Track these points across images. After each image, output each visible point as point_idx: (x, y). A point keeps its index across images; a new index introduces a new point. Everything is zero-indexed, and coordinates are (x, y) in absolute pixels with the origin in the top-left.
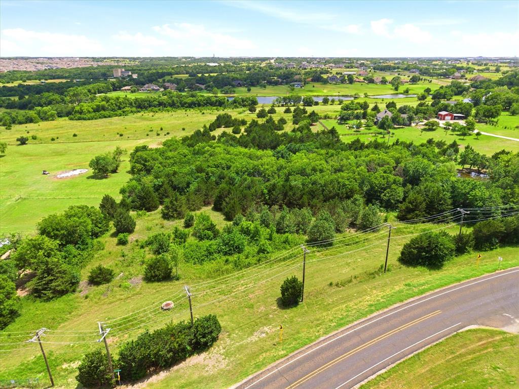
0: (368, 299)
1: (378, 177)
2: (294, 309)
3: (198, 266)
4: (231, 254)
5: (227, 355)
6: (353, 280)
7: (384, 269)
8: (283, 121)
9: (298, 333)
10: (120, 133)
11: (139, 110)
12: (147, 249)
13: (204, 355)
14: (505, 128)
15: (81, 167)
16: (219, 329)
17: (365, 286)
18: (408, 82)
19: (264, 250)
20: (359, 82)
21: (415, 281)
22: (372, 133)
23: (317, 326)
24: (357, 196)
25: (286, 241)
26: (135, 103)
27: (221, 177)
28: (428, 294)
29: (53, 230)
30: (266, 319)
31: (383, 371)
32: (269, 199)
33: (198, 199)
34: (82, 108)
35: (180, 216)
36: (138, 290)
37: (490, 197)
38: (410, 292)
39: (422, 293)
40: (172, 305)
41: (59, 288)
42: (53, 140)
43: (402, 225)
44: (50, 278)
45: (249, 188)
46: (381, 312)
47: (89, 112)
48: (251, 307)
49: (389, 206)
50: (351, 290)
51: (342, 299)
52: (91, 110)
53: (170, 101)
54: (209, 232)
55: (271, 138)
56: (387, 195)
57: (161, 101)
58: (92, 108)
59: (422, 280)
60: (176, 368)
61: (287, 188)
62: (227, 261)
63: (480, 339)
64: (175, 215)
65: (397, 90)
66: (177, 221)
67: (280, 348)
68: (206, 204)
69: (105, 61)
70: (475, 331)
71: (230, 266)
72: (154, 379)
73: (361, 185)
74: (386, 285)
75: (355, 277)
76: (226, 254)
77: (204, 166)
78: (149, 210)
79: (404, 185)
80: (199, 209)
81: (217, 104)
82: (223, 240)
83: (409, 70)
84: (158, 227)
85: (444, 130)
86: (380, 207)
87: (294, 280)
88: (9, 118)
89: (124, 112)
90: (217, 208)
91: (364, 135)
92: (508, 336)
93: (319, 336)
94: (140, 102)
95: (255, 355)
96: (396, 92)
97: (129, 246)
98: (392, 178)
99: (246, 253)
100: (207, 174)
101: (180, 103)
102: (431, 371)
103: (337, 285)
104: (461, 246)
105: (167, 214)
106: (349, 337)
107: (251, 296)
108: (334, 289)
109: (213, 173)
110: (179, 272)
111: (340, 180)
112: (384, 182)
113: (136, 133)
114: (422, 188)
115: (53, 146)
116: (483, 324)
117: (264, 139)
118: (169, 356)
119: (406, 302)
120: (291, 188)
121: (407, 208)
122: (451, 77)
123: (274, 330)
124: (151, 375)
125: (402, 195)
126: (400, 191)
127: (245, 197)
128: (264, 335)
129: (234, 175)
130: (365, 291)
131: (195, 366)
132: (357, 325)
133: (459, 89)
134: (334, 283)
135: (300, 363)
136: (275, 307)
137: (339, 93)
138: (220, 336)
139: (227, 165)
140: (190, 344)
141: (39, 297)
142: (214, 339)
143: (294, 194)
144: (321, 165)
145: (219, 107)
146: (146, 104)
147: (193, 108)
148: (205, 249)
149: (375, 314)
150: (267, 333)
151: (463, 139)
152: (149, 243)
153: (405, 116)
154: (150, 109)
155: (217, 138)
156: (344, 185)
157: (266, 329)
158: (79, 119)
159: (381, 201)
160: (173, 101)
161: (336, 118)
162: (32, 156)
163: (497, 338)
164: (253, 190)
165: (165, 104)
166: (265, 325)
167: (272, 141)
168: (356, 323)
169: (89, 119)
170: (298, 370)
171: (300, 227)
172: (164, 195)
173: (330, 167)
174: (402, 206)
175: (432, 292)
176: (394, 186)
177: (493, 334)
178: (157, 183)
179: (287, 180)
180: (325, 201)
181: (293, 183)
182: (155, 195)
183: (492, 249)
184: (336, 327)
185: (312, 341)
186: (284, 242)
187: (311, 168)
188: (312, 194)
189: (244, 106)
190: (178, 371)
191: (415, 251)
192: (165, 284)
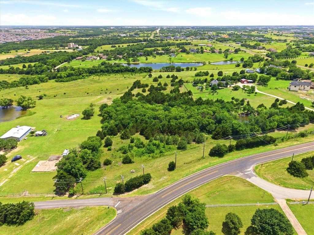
0: (196, 168)
1: (205, 121)
2: (173, 171)
3: (140, 158)
4: (150, 153)
5: (154, 184)
6: (192, 162)
7: (203, 158)
8: (166, 85)
9: (174, 178)
10: (87, 92)
11: (90, 74)
12: (120, 152)
13: (147, 185)
14: (270, 89)
15: (76, 113)
16: (151, 177)
17: (196, 164)
18: (233, 52)
19: (162, 152)
20: (207, 52)
21: (213, 162)
22: (208, 92)
23: (180, 176)
24: (196, 129)
25: (170, 148)
26: (88, 71)
27: (142, 120)
28: (215, 166)
29: (89, 147)
30: (164, 175)
31: (198, 187)
32: (162, 130)
33: (134, 130)
34: (61, 75)
35: (128, 138)
36: (121, 167)
37: (245, 130)
38: (210, 165)
39: (214, 165)
40: (134, 171)
41: (96, 167)
42: (55, 96)
43: (213, 141)
44: (93, 163)
45: (154, 125)
46: (199, 171)
47: (65, 77)
48: (159, 171)
49: (209, 132)
50: (191, 165)
51: (188, 168)
52: (66, 76)
53: (106, 70)
54: (142, 145)
55: (161, 97)
56: (209, 128)
57: (101, 70)
58: (66, 75)
59: (215, 161)
60: (140, 188)
61: (170, 125)
62: (149, 156)
63: (227, 178)
64: (126, 138)
65: (227, 58)
66: (127, 140)
67: (169, 182)
68: (137, 132)
69: (56, 31)
70: (227, 176)
71: (151, 158)
72: (134, 191)
73: (199, 124)
74: (203, 163)
75: (193, 161)
76: (148, 153)
77: (134, 115)
78: (115, 135)
79: (215, 124)
80: (134, 134)
81: (131, 71)
82: (147, 149)
83: (236, 42)
84: (120, 143)
85: (242, 90)
86: (206, 132)
87: (173, 162)
88: (25, 82)
89: (83, 76)
90: (141, 134)
91: (204, 94)
92: (236, 177)
93: (180, 179)
94: (91, 70)
95: (162, 184)
96: (226, 59)
97: (112, 151)
98: (211, 120)
99: (156, 153)
100: (136, 118)
101: (112, 70)
102: (211, 187)
103: (187, 163)
104: (231, 149)
105: (123, 137)
106: (189, 179)
107: (159, 167)
108: (186, 165)
109: (138, 118)
110: (134, 160)
111: (190, 122)
112: (207, 123)
113: (94, 92)
114: (221, 126)
115: (56, 100)
116: (229, 174)
117: (158, 97)
118: (138, 184)
119: (208, 168)
120: (171, 125)
121: (215, 134)
122: (257, 48)
123: (167, 177)
124: (133, 190)
125: (214, 128)
126: (214, 126)
127: (153, 130)
128: (164, 179)
129: (147, 119)
130: (196, 165)
131: (145, 187)
132: (192, 175)
133: (258, 59)
134: (186, 163)
135: (175, 186)
136: (167, 171)
137: (195, 61)
138: (151, 179)
139: (144, 114)
140: (143, 181)
141: (90, 170)
142: (150, 180)
143: (172, 128)
144: (183, 115)
145: (132, 73)
146: (94, 71)
147: (118, 73)
148: (141, 152)
149: (198, 172)
150: (165, 178)
151: (249, 96)
152: (120, 150)
153: (224, 82)
154: (96, 74)
155: (135, 95)
156: (192, 124)
157: (164, 177)
158: (61, 81)
159: (206, 130)
160: (108, 70)
161: (192, 82)
162: (49, 106)
163: (232, 178)
164: (156, 126)
165: (104, 71)
166: (164, 176)
167: (162, 99)
168: (191, 175)
169: (66, 82)
170: (174, 187)
171: (175, 142)
172: (119, 129)
173: (186, 116)
174: (214, 133)
175: (216, 165)
176: (211, 124)
177: (231, 177)
178: (116, 124)
179: (169, 122)
180: (184, 131)
181: (172, 123)
182: (116, 129)
183: (242, 150)
184: (185, 176)
185: (178, 180)
186: (169, 149)
187: (179, 116)
188: (179, 128)
189: (146, 72)
190: (140, 189)
191: (214, 152)
192: (130, 164)
